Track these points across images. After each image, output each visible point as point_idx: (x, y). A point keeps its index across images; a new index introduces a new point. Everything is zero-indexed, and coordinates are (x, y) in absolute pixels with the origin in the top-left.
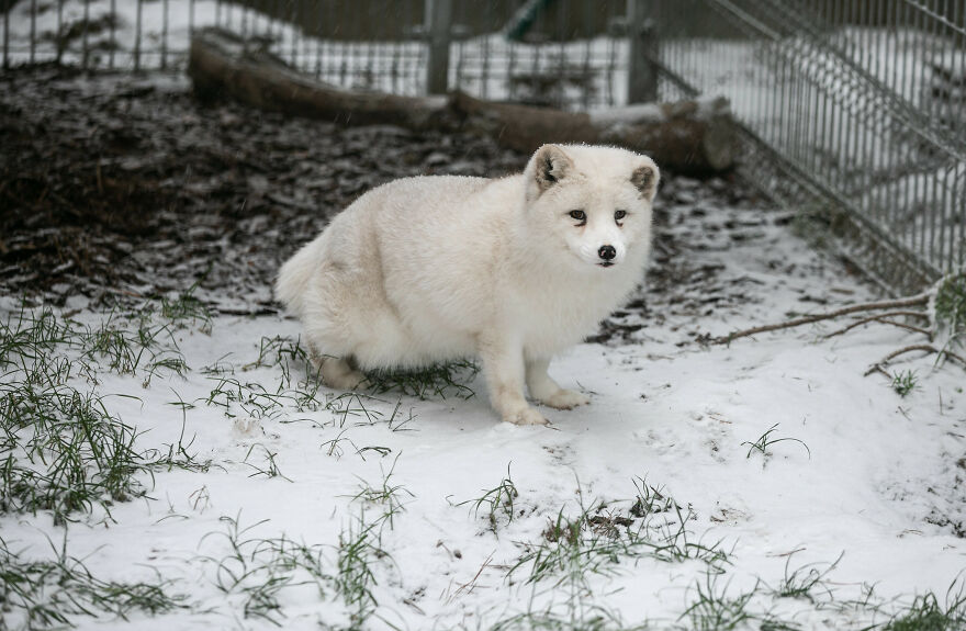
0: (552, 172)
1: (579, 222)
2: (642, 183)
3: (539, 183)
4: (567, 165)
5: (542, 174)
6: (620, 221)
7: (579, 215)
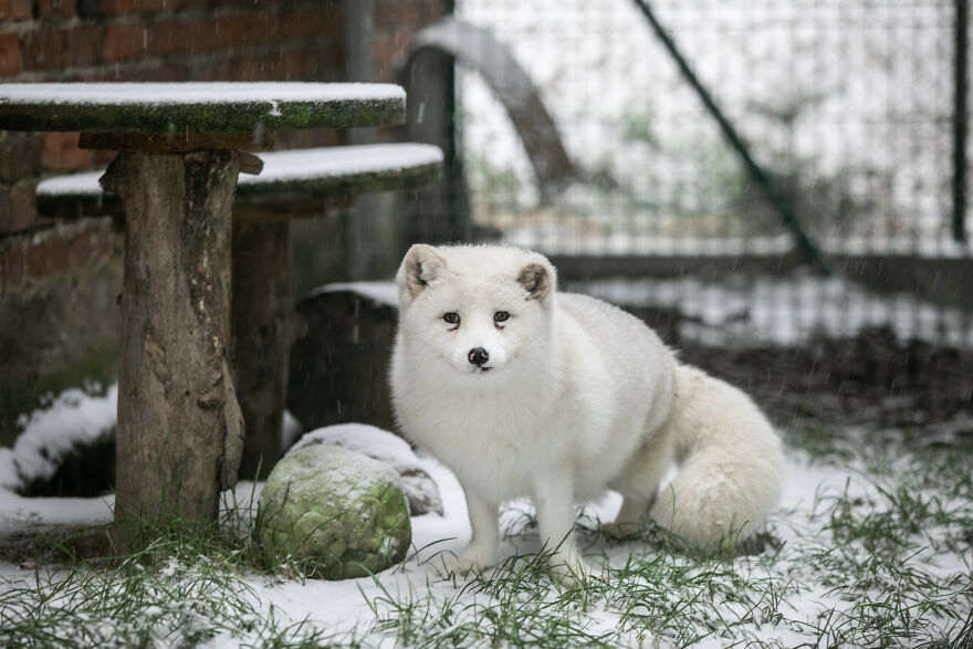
0: (423, 277)
1: (453, 326)
2: (533, 283)
3: (411, 289)
4: (438, 266)
5: (413, 278)
6: (500, 324)
7: (452, 318)
